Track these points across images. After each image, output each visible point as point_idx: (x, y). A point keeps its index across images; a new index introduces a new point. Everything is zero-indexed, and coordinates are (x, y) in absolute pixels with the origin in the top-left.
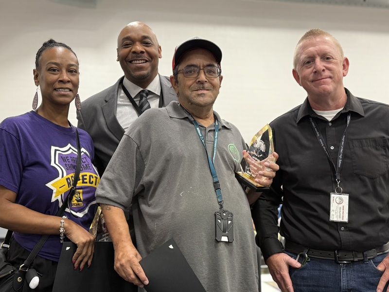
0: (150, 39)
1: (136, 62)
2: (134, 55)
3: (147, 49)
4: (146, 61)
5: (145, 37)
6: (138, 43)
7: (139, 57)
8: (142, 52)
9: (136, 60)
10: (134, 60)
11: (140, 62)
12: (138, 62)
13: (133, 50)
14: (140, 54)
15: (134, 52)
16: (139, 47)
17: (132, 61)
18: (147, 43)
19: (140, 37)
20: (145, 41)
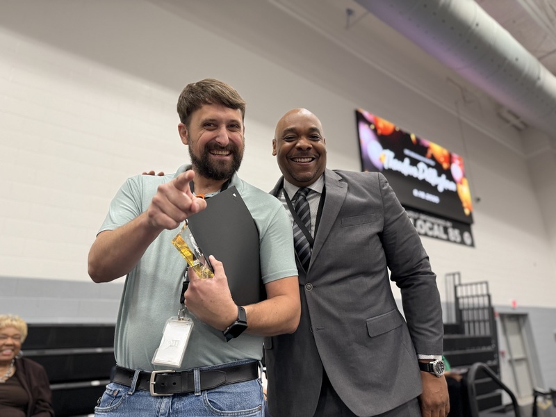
2: (298, 151)
6: (303, 137)
7: (304, 154)
14: (307, 151)
17: (296, 158)
20: (315, 133)
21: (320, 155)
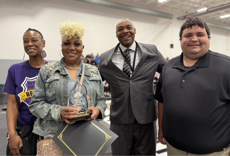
0: (131, 26)
1: (125, 37)
2: (124, 34)
3: (130, 30)
4: (130, 36)
5: (128, 25)
6: (125, 29)
7: (126, 35)
8: (128, 33)
9: (125, 36)
11: (127, 37)
12: (126, 37)
13: (123, 32)
15: (124, 33)
16: (126, 30)
17: (123, 37)
18: (130, 28)
19: (126, 26)
20: (129, 27)
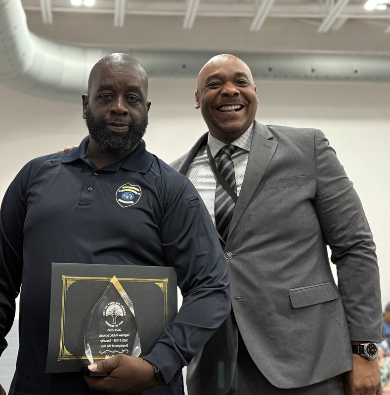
0: (246, 77)
1: (226, 108)
7: (231, 101)
9: (227, 105)
10: (225, 106)
14: (234, 98)
18: (242, 82)
20: (242, 78)
21: (249, 102)
